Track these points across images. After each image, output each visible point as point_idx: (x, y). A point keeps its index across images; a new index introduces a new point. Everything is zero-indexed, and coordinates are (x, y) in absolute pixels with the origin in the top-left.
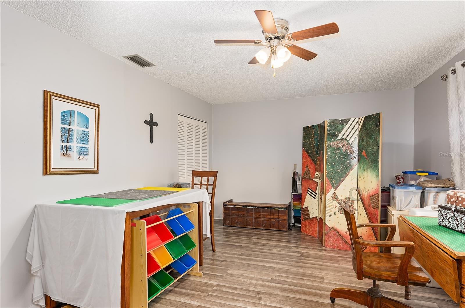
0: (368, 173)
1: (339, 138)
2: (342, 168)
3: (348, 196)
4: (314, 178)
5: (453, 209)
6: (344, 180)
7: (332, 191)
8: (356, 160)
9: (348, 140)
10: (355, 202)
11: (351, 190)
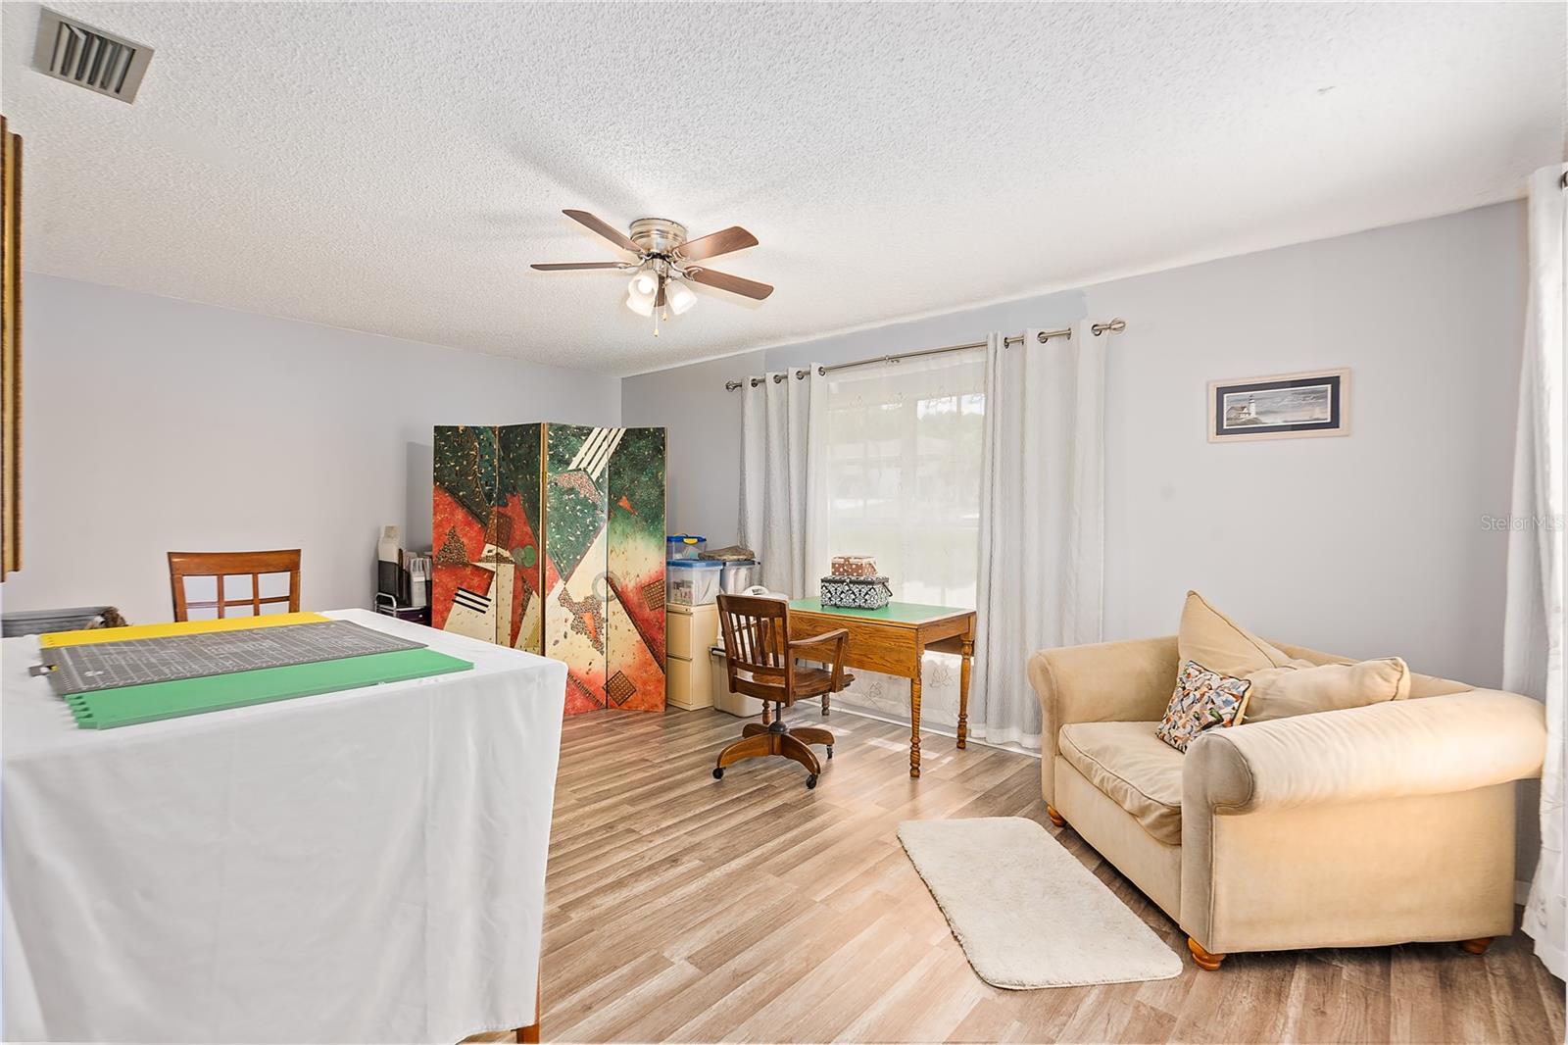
0: (635, 540)
1: (572, 467)
2: (578, 533)
3: (590, 593)
4: (480, 561)
5: (848, 581)
6: (582, 558)
7: (559, 586)
8: (605, 516)
9: (590, 472)
10: (604, 604)
11: (596, 580)
